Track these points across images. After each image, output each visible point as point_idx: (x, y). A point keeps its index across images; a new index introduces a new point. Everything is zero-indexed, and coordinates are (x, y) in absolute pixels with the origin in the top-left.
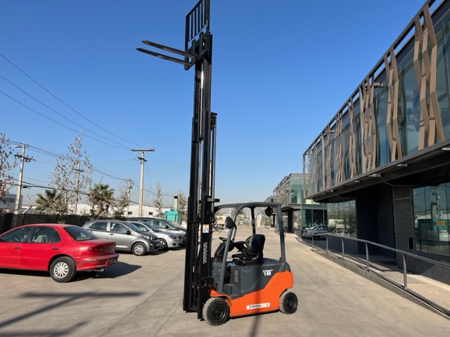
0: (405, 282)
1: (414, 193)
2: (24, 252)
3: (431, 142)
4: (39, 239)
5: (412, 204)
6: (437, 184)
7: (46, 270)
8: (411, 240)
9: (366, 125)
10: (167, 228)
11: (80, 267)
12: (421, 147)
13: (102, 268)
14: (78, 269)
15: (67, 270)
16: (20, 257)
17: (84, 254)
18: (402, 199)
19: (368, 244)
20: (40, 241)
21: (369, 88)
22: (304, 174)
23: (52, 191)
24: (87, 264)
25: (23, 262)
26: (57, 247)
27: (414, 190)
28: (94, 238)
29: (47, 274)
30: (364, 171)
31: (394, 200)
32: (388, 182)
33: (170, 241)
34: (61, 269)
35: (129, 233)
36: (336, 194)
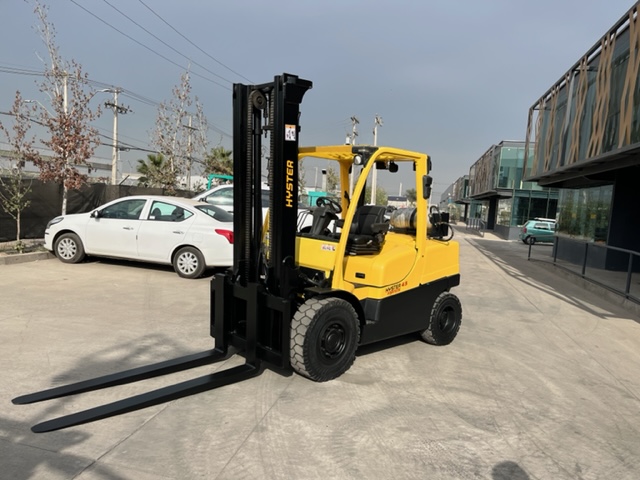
22: (528, 142)
23: (157, 158)
36: (582, 175)
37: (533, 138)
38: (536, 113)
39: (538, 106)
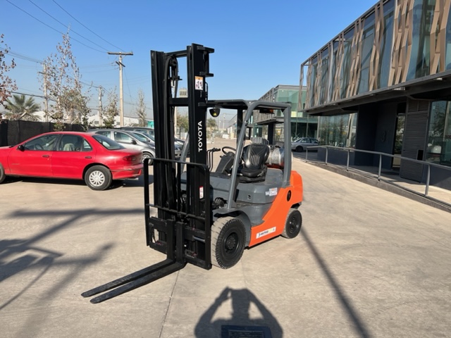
2: (54, 161)
4: (67, 147)
5: (430, 118)
7: (81, 178)
8: (420, 152)
9: (400, 35)
11: (116, 175)
13: (137, 177)
14: (114, 178)
15: (104, 179)
16: (51, 166)
17: (119, 163)
18: (416, 113)
19: (383, 156)
20: (68, 150)
22: (301, 86)
23: (20, 96)
24: (123, 173)
25: (55, 170)
26: (89, 156)
28: (122, 148)
29: (82, 182)
31: (408, 113)
32: (412, 96)
34: (97, 177)
35: (134, 143)
36: (340, 108)
37: (305, 83)
38: (306, 68)
39: (308, 63)
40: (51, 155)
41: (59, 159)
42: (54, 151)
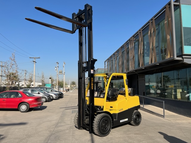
0: (143, 106)
1: (146, 77)
2: (7, 102)
3: (153, 62)
4: (12, 96)
5: (145, 81)
6: (153, 74)
7: (17, 108)
8: (144, 93)
10: (51, 91)
12: (150, 63)
13: (39, 106)
14: (30, 107)
15: (26, 108)
16: (5, 104)
17: (32, 101)
18: (142, 79)
20: (13, 97)
21: (132, 40)
24: (34, 105)
26: (21, 99)
27: (146, 76)
30: (130, 70)
31: (139, 79)
33: (54, 96)
34: (24, 107)
35: (39, 93)
39: (107, 61)
40: (6, 100)
41: (9, 101)
42: (7, 98)
